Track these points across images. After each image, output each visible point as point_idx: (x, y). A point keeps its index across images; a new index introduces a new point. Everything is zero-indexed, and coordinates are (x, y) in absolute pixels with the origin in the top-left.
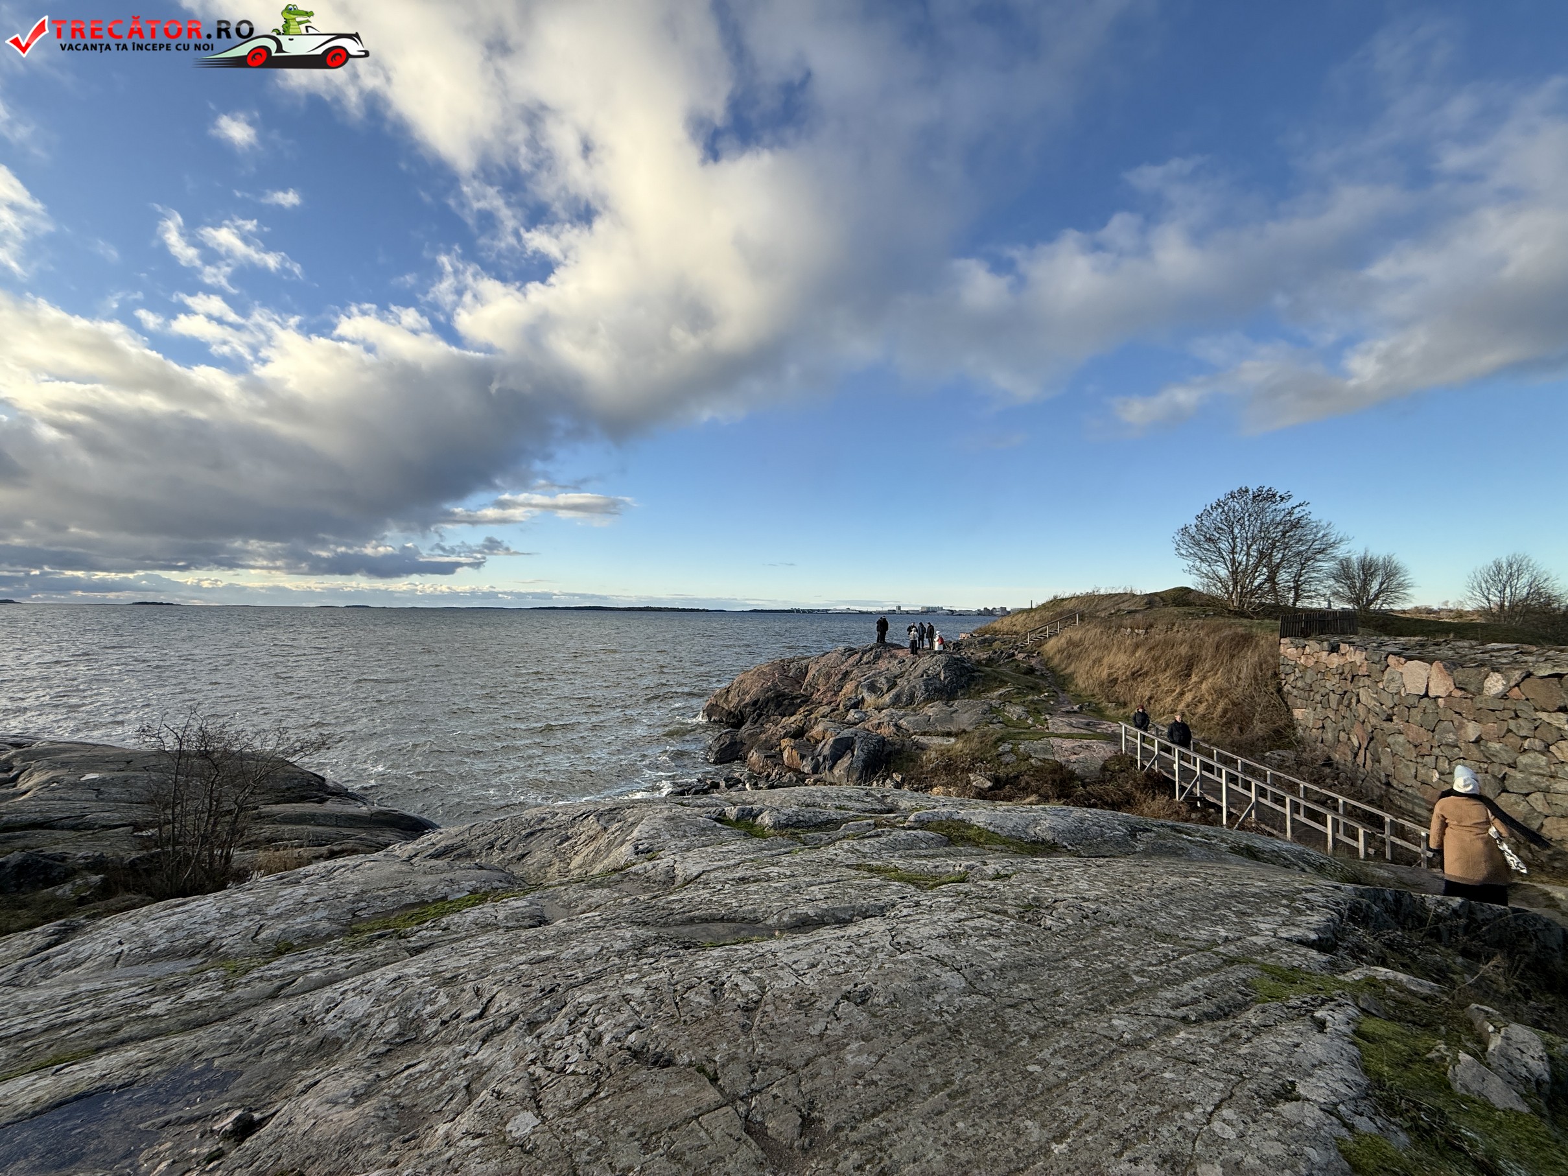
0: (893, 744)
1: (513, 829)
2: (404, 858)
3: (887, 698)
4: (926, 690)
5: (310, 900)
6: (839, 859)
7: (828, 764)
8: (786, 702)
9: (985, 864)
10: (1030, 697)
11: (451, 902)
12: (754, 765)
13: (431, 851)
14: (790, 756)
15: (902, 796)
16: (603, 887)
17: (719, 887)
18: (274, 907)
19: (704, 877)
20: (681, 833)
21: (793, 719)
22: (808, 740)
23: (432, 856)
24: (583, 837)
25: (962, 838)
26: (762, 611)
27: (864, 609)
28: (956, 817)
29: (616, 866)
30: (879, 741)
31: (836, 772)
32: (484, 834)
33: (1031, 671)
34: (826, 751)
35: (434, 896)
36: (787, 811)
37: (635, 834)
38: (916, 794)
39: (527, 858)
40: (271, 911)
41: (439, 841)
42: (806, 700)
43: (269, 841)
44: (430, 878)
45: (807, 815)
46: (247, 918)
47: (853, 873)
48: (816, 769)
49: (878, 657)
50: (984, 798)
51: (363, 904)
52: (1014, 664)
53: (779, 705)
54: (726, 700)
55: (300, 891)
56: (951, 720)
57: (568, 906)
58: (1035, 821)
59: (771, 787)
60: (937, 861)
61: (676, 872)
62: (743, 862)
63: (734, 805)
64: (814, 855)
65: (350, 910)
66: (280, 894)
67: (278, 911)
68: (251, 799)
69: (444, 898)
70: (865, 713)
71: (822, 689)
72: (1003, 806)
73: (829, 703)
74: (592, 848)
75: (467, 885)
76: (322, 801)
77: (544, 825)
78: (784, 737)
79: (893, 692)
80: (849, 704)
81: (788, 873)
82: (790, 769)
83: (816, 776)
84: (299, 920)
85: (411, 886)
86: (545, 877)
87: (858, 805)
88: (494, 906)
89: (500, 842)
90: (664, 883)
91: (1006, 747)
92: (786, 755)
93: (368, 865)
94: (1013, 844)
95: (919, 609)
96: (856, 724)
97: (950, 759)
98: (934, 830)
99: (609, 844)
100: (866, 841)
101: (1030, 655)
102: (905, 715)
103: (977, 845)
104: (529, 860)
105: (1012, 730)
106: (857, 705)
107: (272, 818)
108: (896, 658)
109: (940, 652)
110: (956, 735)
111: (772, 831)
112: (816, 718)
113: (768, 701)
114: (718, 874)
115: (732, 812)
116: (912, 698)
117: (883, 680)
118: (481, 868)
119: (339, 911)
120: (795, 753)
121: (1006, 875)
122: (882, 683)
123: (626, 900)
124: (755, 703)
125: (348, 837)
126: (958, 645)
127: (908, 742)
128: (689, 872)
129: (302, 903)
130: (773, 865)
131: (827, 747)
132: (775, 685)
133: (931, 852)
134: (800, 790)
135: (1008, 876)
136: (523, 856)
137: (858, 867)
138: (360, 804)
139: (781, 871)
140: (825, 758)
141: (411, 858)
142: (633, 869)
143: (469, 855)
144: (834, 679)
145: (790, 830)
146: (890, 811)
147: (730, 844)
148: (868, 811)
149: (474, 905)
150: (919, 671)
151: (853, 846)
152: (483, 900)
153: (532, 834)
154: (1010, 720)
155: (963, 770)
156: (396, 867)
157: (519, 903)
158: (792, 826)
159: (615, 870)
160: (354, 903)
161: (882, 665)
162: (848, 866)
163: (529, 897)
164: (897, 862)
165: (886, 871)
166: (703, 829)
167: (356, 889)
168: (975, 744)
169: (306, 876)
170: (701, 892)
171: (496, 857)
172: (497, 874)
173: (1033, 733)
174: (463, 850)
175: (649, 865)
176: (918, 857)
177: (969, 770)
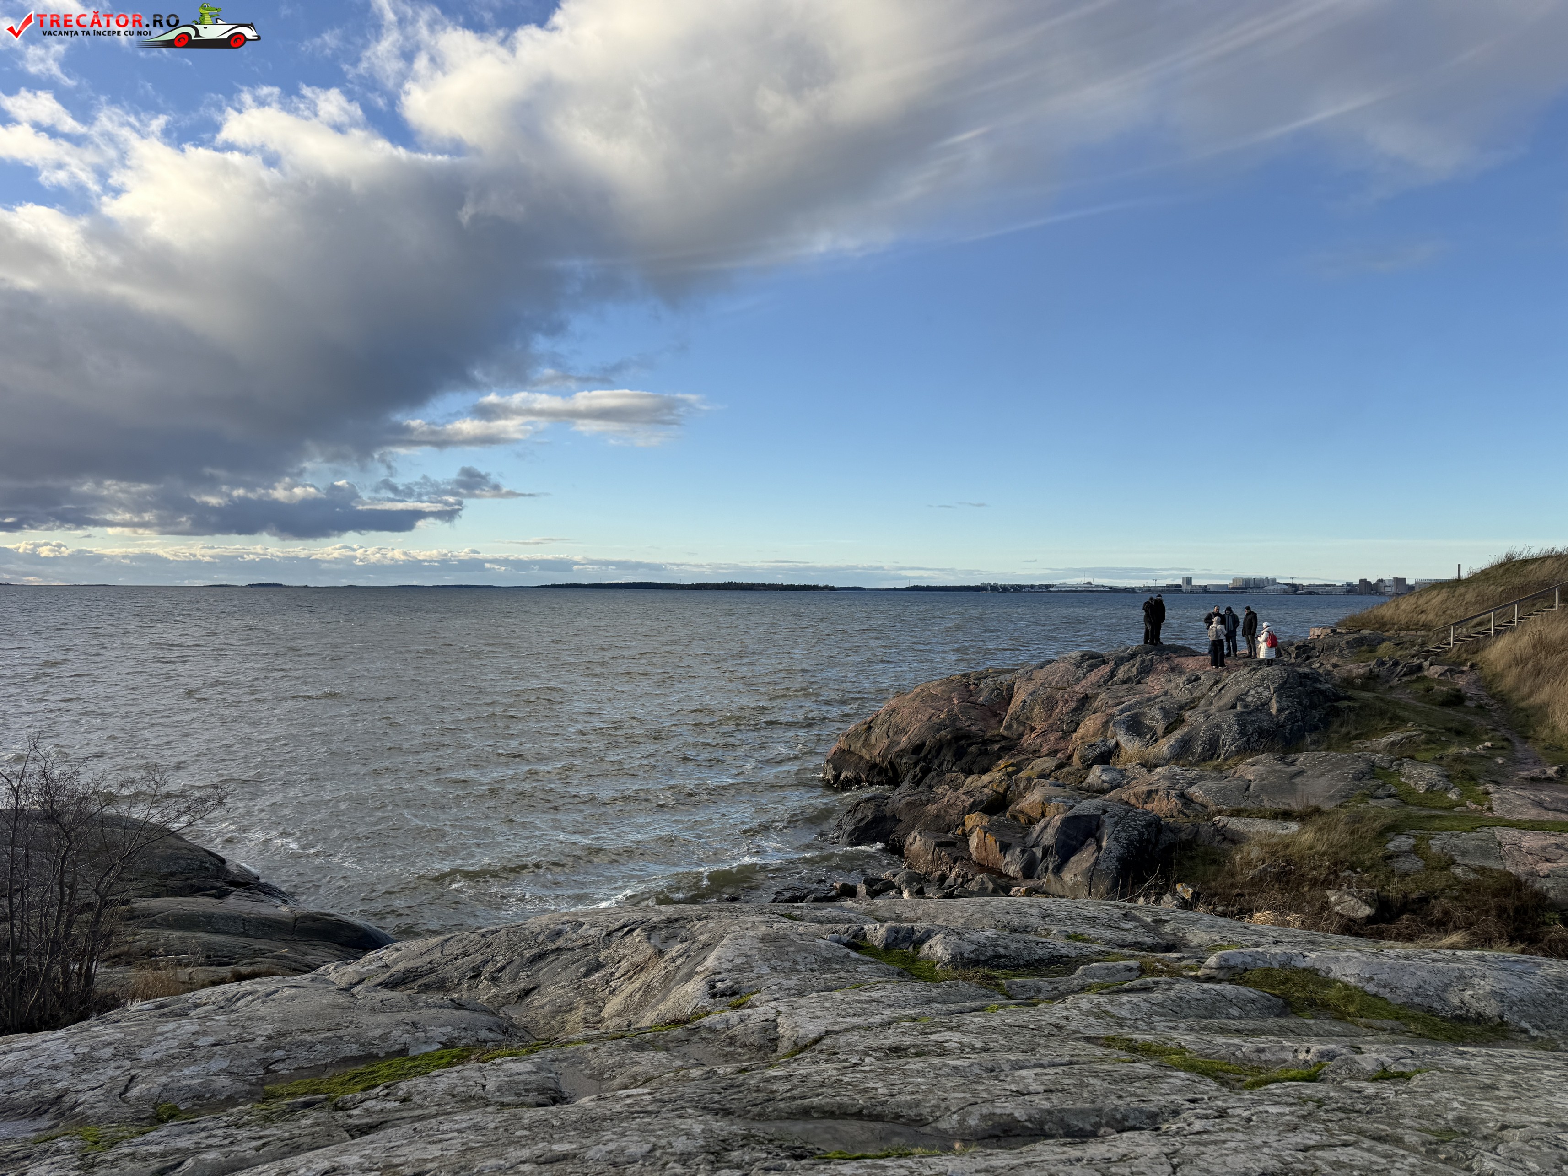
0: (1178, 830)
1: (511, 947)
2: (344, 986)
3: (1165, 746)
4: (1242, 733)
5: (202, 1042)
6: (1073, 1025)
7: (1052, 861)
8: (973, 749)
9: (1358, 1050)
10: (1454, 750)
11: (414, 1058)
12: (917, 857)
13: (383, 977)
14: (982, 845)
15: (1195, 922)
16: (656, 1048)
17: (854, 1060)
18: (150, 1050)
19: (828, 1041)
20: (787, 965)
21: (986, 778)
22: (1014, 817)
23: (385, 985)
24: (624, 965)
25: (1312, 1003)
26: (929, 589)
27: (1119, 583)
28: (1301, 964)
29: (682, 1016)
30: (1149, 825)
31: (1068, 876)
32: (465, 954)
33: (1456, 699)
34: (1049, 838)
35: (387, 1047)
36: (975, 937)
37: (711, 962)
38: (1221, 921)
39: (534, 996)
40: (146, 1055)
41: (396, 962)
42: (1010, 746)
43: (149, 953)
44: (382, 1018)
45: (1013, 946)
46: (113, 1064)
47: (1098, 1051)
48: (1029, 871)
49: (1146, 670)
50: (1357, 935)
51: (279, 1054)
52: (1420, 686)
53: (959, 754)
54: (866, 743)
55: (189, 1026)
56: (1292, 790)
57: (599, 1076)
58: (1464, 980)
59: (949, 896)
60: (1262, 1041)
61: (781, 1031)
62: (897, 1020)
63: (881, 921)
64: (1026, 1017)
65: (262, 1061)
66: (159, 1030)
67: (157, 1057)
68: (118, 887)
69: (403, 1052)
70: (1122, 772)
71: (1039, 726)
72: (1395, 949)
73: (1053, 753)
74: (638, 984)
75: (439, 1033)
76: (222, 895)
77: (560, 942)
78: (972, 809)
79: (1177, 735)
80: (1090, 754)
81: (978, 1045)
82: (982, 867)
83: (1031, 883)
84: (186, 1072)
85: (351, 1030)
86: (563, 1029)
87: (1109, 934)
88: (480, 1069)
89: (489, 969)
90: (760, 1048)
91: (1402, 842)
92: (973, 842)
93: (287, 992)
94: (1415, 1019)
95: (1228, 582)
96: (1103, 792)
97: (1288, 863)
98: (1255, 985)
99: (667, 979)
100: (1125, 998)
101: (1454, 668)
102: (1201, 778)
103: (1342, 1017)
104: (536, 999)
105: (1415, 811)
106: (1106, 757)
107: (150, 920)
108: (1181, 672)
109: (1269, 663)
110: (1302, 817)
111: (949, 970)
112: (1029, 779)
113: (939, 746)
114: (853, 1037)
115: (877, 933)
116: (1212, 748)
117: (1156, 712)
118: (459, 1006)
119: (245, 1062)
120: (990, 840)
121: (1402, 1075)
122: (1155, 718)
123: (695, 1073)
124: (917, 749)
125: (261, 953)
126: (1305, 650)
127: (1205, 828)
128: (801, 1032)
129: (191, 1045)
130: (951, 1029)
131: (1050, 831)
132: (952, 718)
133: (1251, 1024)
134: (1002, 901)
135: (1405, 1077)
136: (527, 992)
137: (1109, 1042)
138: (278, 902)
139: (966, 1039)
140: (1046, 852)
141: (352, 986)
142: (706, 1021)
143: (441, 986)
144: (1062, 709)
145: (982, 971)
146: (1170, 948)
147: (873, 988)
148: (1129, 946)
149: (449, 1065)
150: (1228, 697)
151: (1098, 1005)
152: (463, 1059)
153: (541, 956)
154: (1411, 792)
155: (1314, 883)
156: (329, 998)
157: (521, 1067)
158: (985, 963)
159: (676, 1022)
160: (267, 1050)
161: (1155, 685)
162: (1088, 1039)
163: (535, 1057)
164: (1182, 1037)
165: (1163, 1052)
166: (827, 960)
167: (270, 1029)
168: (1339, 835)
169: (196, 1006)
170: (823, 1066)
171: (484, 992)
172: (485, 1018)
173: (1461, 818)
174: (433, 978)
175: (733, 1016)
176: (1224, 1031)
177: (1327, 884)
